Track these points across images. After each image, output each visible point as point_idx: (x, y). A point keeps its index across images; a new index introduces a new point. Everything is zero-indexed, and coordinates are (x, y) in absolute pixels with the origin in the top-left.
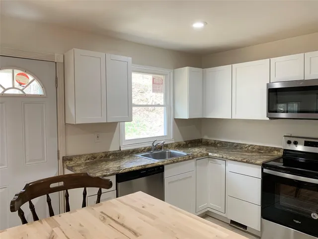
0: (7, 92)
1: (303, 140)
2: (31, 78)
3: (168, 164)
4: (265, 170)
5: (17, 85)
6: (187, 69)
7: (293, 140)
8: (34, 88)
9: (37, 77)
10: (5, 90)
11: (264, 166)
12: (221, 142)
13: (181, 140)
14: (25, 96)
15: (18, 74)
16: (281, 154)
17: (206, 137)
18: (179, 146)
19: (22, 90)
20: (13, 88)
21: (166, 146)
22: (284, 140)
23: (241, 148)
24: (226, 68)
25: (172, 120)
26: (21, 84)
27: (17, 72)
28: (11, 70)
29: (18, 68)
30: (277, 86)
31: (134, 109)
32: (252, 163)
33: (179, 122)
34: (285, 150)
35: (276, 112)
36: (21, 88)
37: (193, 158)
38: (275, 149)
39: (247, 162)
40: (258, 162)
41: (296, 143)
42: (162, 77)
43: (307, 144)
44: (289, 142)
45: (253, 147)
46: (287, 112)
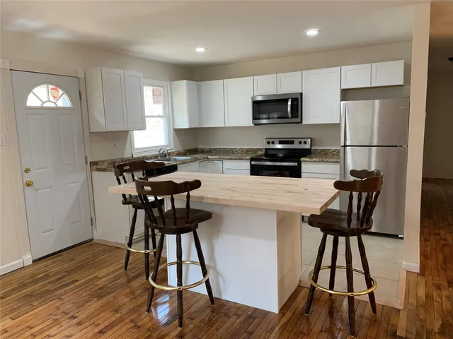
0: (45, 105)
1: (278, 140)
2: (61, 92)
3: (180, 164)
4: (253, 163)
5: (52, 99)
6: (184, 82)
7: (271, 141)
8: (64, 102)
9: (66, 91)
10: (44, 103)
11: (252, 159)
12: (215, 149)
13: (180, 149)
14: (58, 109)
15: (52, 89)
16: (263, 152)
17: (201, 146)
18: (179, 154)
19: (55, 103)
20: (49, 101)
21: (169, 154)
22: (265, 142)
23: (233, 152)
24: (219, 83)
25: (172, 130)
26: (55, 98)
27: (51, 87)
28: (46, 86)
29: (52, 84)
30: (259, 99)
31: (146, 119)
32: (243, 159)
33: (179, 132)
34: (266, 149)
35: (259, 119)
36: (54, 101)
37: (198, 160)
38: (259, 149)
39: (239, 159)
40: (248, 157)
41: (273, 143)
42: (160, 89)
43: (281, 143)
44: (268, 143)
45: (242, 150)
46: (269, 119)
